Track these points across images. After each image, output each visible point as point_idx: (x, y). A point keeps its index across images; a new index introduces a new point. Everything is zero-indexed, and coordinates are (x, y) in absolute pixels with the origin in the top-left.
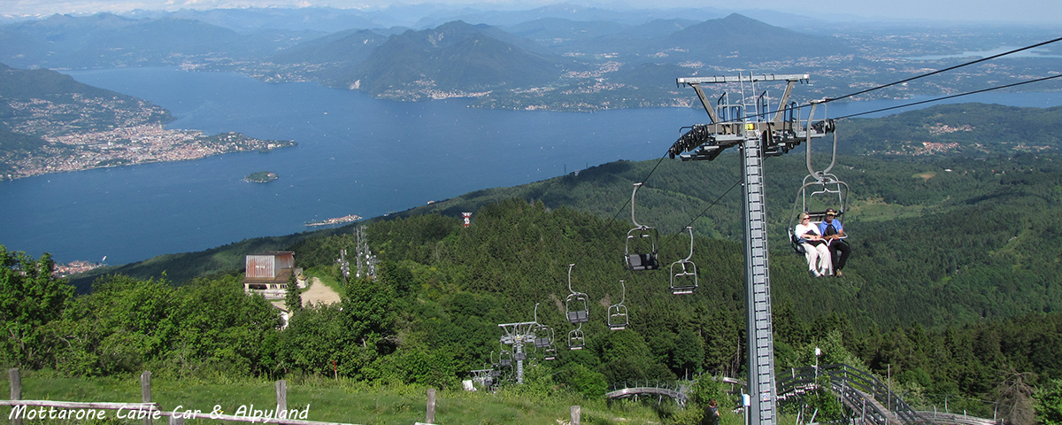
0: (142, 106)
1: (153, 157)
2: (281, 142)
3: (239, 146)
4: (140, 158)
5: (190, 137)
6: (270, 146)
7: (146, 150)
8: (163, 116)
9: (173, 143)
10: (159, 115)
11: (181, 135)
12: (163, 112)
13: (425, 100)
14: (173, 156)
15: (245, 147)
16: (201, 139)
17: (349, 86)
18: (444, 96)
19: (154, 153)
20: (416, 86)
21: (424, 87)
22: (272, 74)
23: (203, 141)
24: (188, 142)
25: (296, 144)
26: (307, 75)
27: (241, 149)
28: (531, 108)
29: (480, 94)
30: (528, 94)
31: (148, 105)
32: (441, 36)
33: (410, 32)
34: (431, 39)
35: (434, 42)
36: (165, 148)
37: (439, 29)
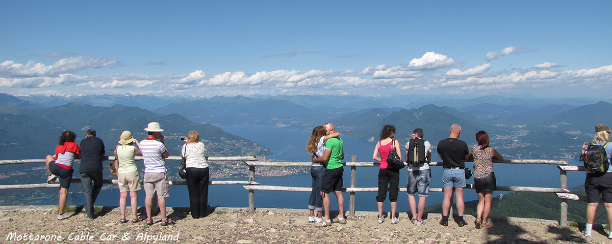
0: (256, 146)
1: (259, 174)
3: (306, 170)
7: (256, 169)
8: (266, 153)
10: (264, 151)
12: (266, 150)
14: (270, 174)
17: (367, 140)
19: (260, 172)
23: (287, 167)
26: (344, 132)
27: (306, 172)
31: (259, 145)
32: (421, 113)
33: (403, 111)
34: (415, 114)
35: (417, 117)
36: (266, 169)
37: (420, 109)
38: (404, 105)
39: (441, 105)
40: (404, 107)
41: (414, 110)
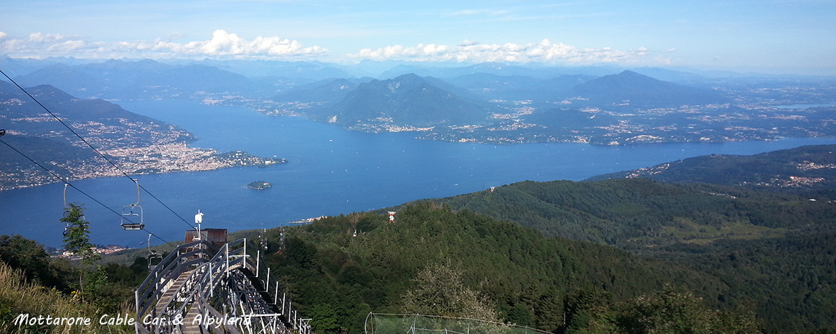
0: (173, 130)
1: (178, 168)
2: (275, 160)
3: (243, 162)
4: (168, 168)
5: (208, 154)
6: (267, 162)
7: (173, 162)
8: (187, 139)
9: (194, 157)
10: (185, 136)
11: (201, 152)
12: (188, 135)
13: (384, 132)
14: (194, 168)
15: (248, 162)
16: (216, 155)
17: (328, 120)
18: (399, 129)
19: (178, 165)
20: (378, 122)
21: (384, 122)
22: (272, 109)
23: (218, 157)
24: (205, 158)
25: (286, 162)
26: (297, 110)
27: (245, 164)
28: (463, 140)
29: (425, 129)
30: (461, 130)
31: (177, 129)
32: (398, 85)
33: (375, 81)
34: (390, 87)
35: (393, 89)
36: (187, 162)
37: (397, 80)
38: (377, 74)
39: (423, 75)
40: (375, 77)
41: (389, 81)
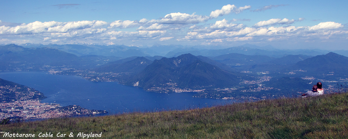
0: (30, 91)
1: (34, 116)
2: (99, 111)
3: (78, 112)
4: (28, 116)
5: (53, 107)
6: (94, 113)
7: (31, 112)
8: (40, 97)
9: (45, 109)
10: (38, 95)
11: (49, 106)
12: (40, 94)
13: (171, 92)
14: (44, 116)
15: (81, 113)
16: (59, 108)
17: (133, 84)
18: (181, 91)
19: (35, 114)
20: (167, 85)
21: (171, 86)
22: (95, 77)
23: (60, 109)
24: (52, 109)
25: (107, 113)
26: (112, 78)
27: (79, 114)
28: (225, 98)
29: (199, 91)
30: (224, 91)
31: (32, 90)
32: (180, 61)
33: (164, 59)
34: (175, 62)
35: (176, 64)
36: (41, 112)
37: (179, 58)
38: (164, 54)
39: (196, 55)
40: (164, 56)
41: (174, 58)
